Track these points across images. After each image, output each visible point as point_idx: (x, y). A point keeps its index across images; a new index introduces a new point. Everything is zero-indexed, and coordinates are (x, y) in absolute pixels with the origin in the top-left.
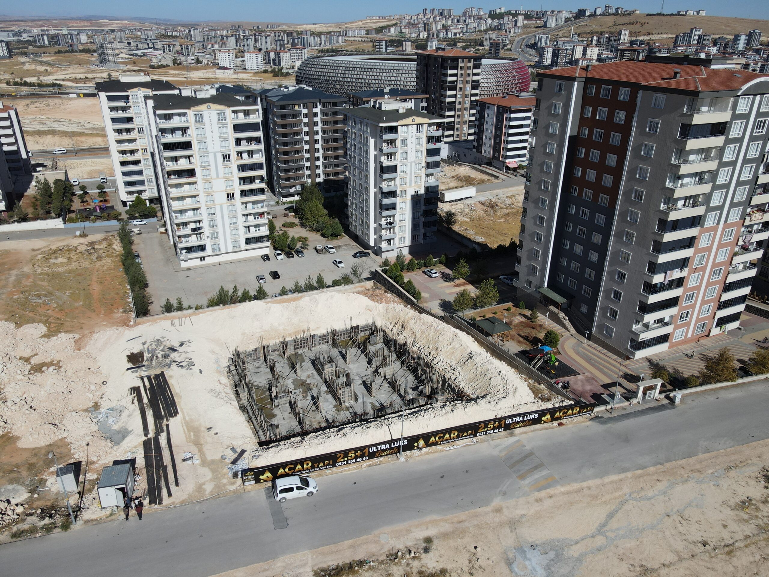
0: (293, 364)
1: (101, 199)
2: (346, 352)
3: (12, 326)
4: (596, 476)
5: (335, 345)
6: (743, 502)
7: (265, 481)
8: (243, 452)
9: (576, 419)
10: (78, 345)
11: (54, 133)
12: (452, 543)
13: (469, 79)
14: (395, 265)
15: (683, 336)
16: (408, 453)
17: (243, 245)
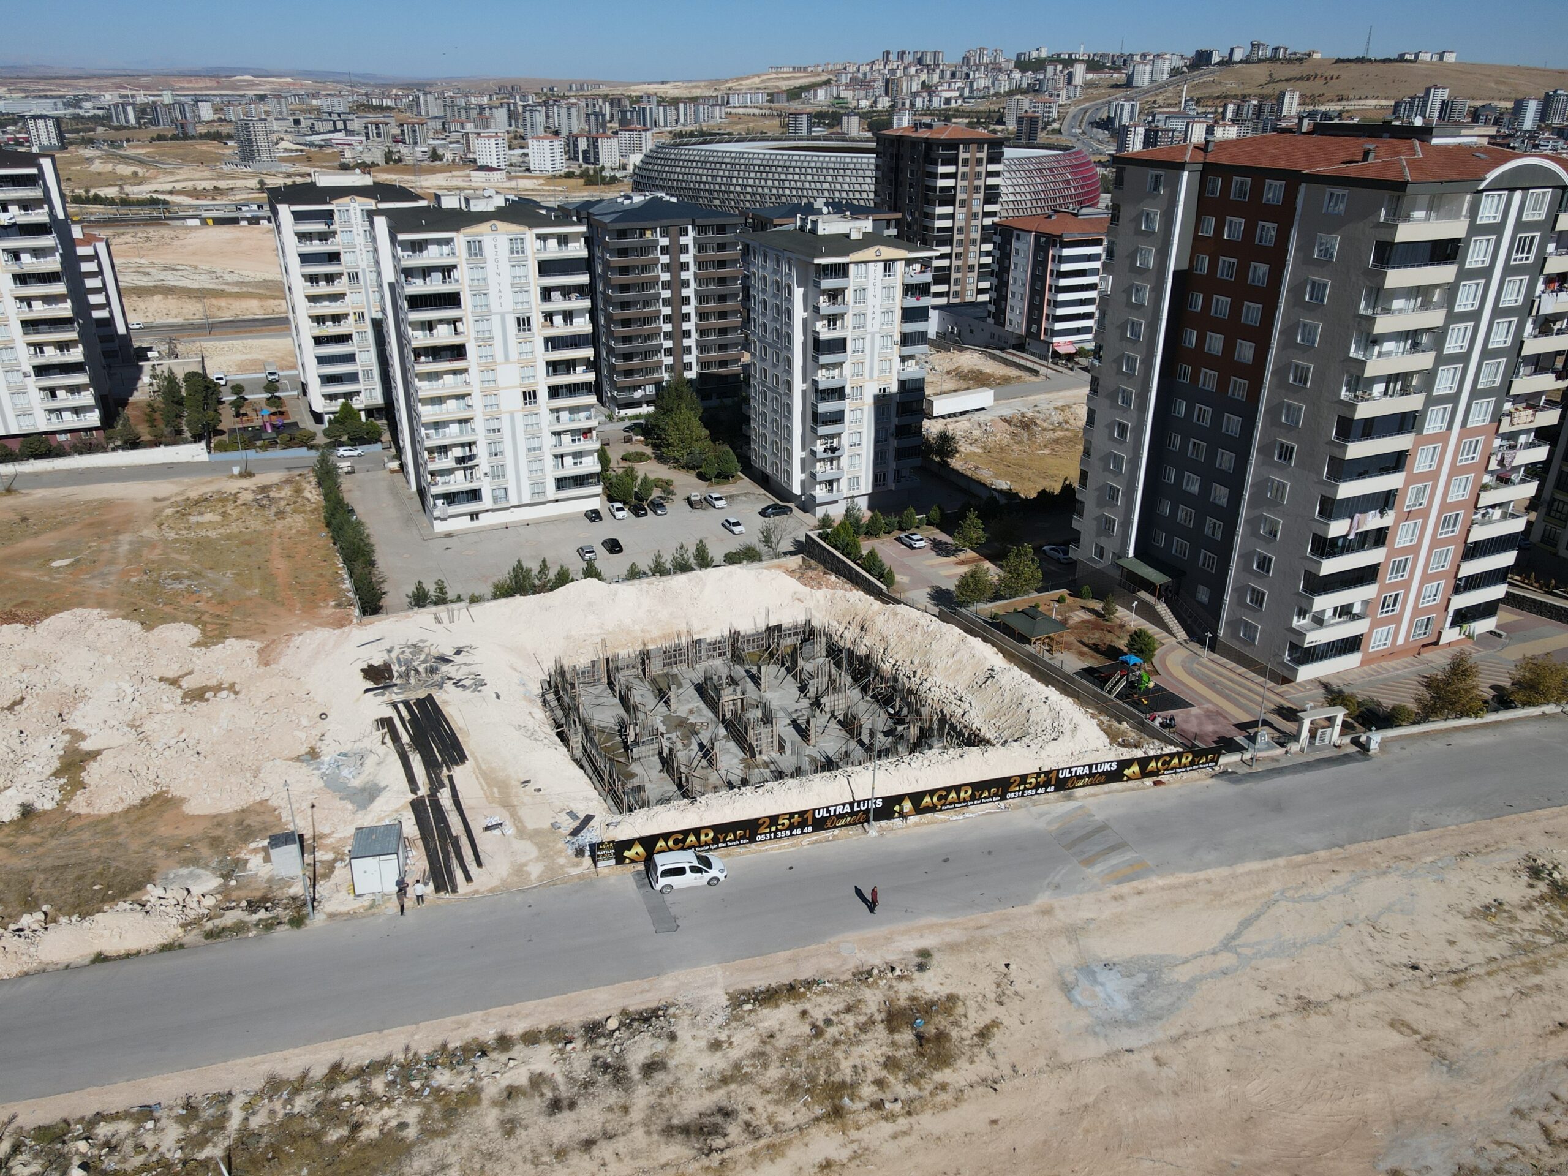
0: (660, 690)
1: (274, 410)
2: (759, 670)
3: (136, 627)
4: (1221, 864)
5: (737, 658)
6: (1488, 908)
7: (632, 861)
8: (589, 818)
9: (1185, 776)
10: (265, 658)
11: (167, 291)
12: (965, 959)
13: (980, 183)
14: (843, 524)
15: (1389, 642)
16: (883, 823)
17: (551, 491)
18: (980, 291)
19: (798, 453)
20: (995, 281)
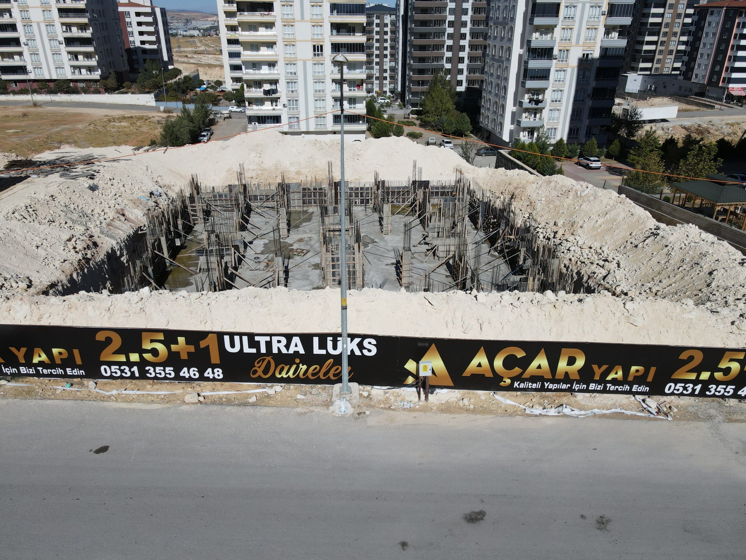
17: (330, 125)
18: (674, 69)
19: (510, 107)
20: (691, 38)
